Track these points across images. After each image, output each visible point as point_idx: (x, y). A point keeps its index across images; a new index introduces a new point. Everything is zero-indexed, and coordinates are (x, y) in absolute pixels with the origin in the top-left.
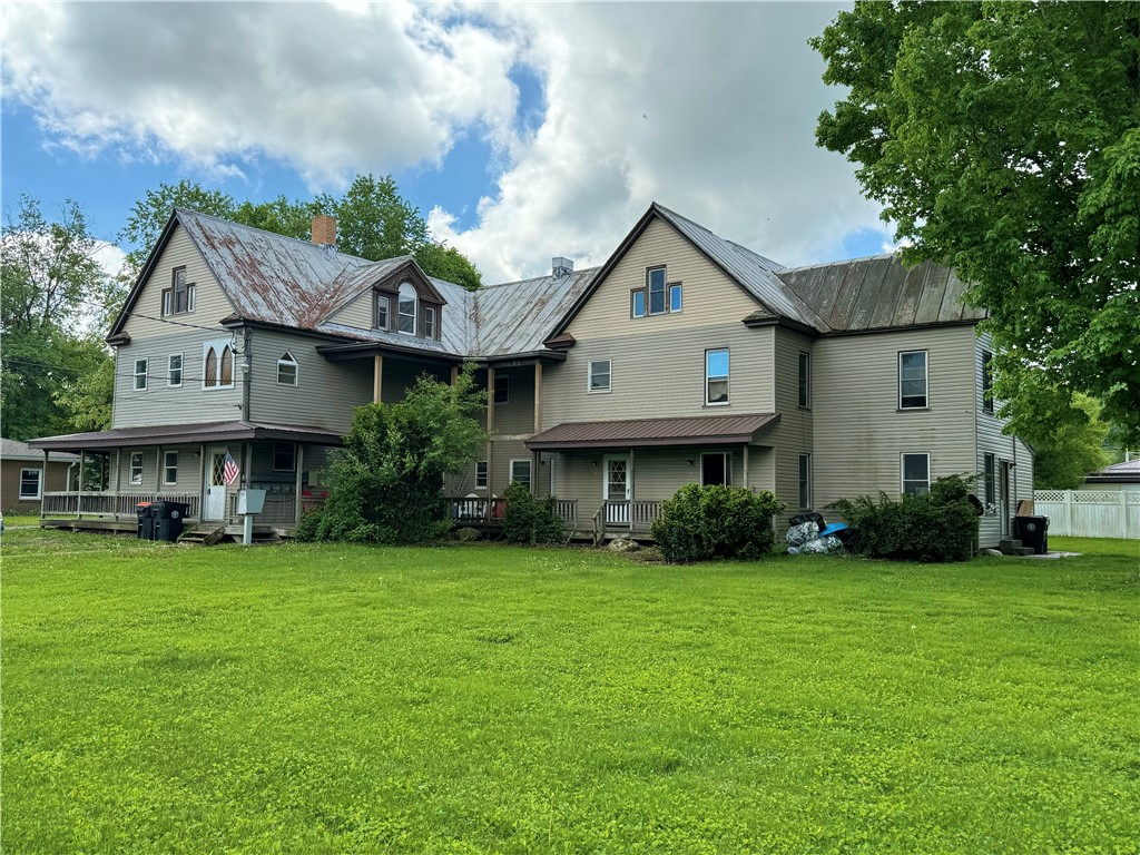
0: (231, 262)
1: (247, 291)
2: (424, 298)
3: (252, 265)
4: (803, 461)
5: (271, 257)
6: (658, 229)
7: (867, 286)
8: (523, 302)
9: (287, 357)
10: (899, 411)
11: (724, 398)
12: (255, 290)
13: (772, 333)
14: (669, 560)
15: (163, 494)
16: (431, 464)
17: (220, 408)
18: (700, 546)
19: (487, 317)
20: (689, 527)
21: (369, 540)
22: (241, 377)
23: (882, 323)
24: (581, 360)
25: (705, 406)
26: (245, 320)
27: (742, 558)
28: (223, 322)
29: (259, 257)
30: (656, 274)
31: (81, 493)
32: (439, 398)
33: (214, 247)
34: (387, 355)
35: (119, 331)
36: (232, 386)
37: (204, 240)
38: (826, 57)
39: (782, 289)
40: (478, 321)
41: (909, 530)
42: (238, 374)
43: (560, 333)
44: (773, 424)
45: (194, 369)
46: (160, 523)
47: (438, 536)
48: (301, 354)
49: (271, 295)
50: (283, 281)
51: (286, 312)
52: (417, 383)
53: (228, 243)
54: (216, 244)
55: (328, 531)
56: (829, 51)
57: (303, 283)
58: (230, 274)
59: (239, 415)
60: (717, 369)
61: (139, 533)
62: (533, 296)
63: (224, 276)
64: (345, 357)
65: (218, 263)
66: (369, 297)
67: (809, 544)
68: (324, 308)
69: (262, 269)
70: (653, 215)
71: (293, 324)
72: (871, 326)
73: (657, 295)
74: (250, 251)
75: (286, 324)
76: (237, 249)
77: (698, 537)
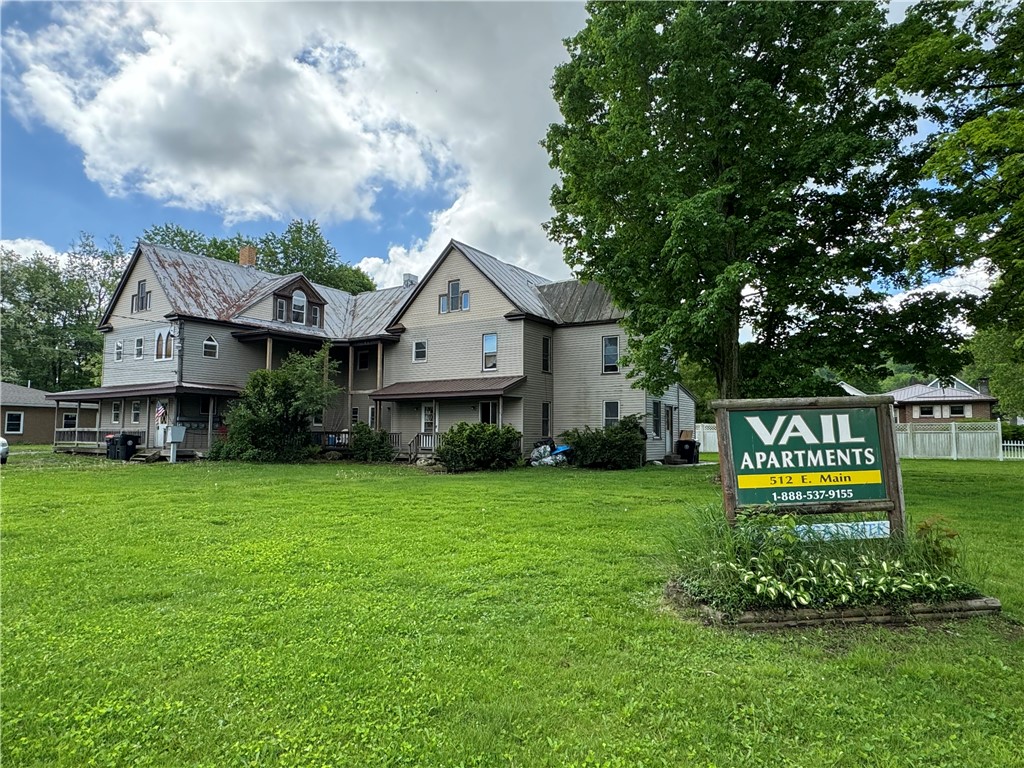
0: (175, 277)
1: (183, 296)
2: (311, 300)
3: (191, 279)
4: (546, 407)
5: (206, 273)
6: (455, 256)
7: (587, 295)
8: (383, 303)
9: (210, 339)
10: (602, 374)
11: (494, 366)
12: (190, 295)
13: (521, 324)
14: (449, 471)
15: (126, 429)
16: (297, 410)
17: (163, 373)
18: (465, 462)
19: (360, 313)
20: (457, 450)
21: (254, 459)
22: (177, 352)
23: (593, 318)
24: (409, 341)
25: (482, 371)
26: (179, 315)
27: (494, 469)
28: (166, 317)
29: (197, 273)
30: (454, 285)
31: (77, 429)
32: (305, 365)
33: (163, 267)
34: (276, 338)
35: (106, 322)
36: (171, 359)
37: (158, 263)
38: (549, 152)
39: (539, 296)
40: (354, 315)
41: (600, 450)
42: (175, 352)
43: (396, 323)
44: (521, 383)
45: (150, 347)
46: (120, 449)
47: (307, 457)
48: (220, 338)
49: (201, 299)
50: (212, 290)
51: (210, 310)
52: (288, 356)
53: (175, 265)
54: (166, 265)
55: (228, 453)
56: (551, 148)
57: (227, 291)
58: (173, 284)
59: (175, 378)
60: (490, 347)
61: (107, 455)
62: (390, 299)
63: (168, 286)
64: (251, 339)
65: (165, 278)
66: (271, 299)
67: (545, 460)
68: (239, 307)
69: (198, 282)
70: (452, 247)
71: (215, 317)
72: (587, 320)
73: (455, 298)
74: (191, 270)
75: (209, 317)
76: (181, 269)
77: (463, 456)
